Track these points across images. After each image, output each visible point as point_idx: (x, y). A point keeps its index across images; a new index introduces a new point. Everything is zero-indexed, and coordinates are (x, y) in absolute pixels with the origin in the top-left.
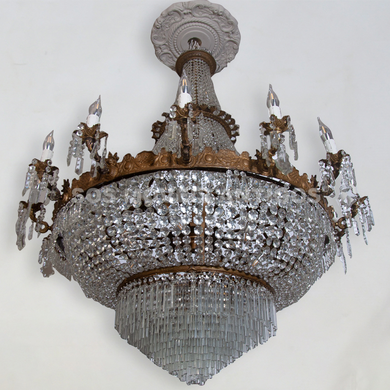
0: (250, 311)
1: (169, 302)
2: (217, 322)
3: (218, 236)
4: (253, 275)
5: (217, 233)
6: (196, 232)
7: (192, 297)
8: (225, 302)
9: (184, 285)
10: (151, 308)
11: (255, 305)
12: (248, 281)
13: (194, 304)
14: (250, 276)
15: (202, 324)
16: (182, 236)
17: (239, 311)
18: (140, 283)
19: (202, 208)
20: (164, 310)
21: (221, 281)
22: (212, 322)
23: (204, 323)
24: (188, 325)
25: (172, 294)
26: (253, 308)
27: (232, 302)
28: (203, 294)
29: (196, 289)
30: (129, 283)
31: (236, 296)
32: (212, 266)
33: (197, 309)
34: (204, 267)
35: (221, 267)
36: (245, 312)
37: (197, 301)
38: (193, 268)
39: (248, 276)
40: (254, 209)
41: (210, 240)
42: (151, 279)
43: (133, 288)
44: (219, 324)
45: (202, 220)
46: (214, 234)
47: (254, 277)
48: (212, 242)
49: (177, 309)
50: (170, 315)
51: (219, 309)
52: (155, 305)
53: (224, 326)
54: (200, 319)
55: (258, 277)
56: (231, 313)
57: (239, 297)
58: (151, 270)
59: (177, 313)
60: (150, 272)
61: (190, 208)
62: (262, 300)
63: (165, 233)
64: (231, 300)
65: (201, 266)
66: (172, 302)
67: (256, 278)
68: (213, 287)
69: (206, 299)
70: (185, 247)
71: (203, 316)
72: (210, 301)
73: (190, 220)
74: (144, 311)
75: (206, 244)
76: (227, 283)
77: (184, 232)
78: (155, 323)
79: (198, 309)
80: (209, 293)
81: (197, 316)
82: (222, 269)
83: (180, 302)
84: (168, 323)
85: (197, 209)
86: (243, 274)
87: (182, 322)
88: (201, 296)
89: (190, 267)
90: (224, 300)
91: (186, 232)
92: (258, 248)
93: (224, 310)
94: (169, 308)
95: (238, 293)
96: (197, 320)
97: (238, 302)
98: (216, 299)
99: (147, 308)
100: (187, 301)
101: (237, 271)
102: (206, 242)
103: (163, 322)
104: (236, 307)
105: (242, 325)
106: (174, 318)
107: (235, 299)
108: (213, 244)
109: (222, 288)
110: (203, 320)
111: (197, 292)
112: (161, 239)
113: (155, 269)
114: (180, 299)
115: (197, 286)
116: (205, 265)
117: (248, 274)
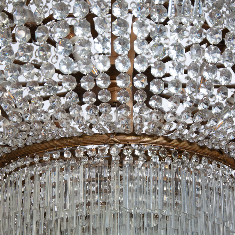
0: (207, 206)
1: (77, 193)
2: (154, 224)
3: (154, 89)
4: (213, 149)
5: (153, 85)
6: (120, 83)
7: (114, 184)
8: (165, 193)
9: (99, 165)
10: (48, 202)
11: (215, 195)
12: (203, 159)
13: (116, 196)
14: (206, 151)
15: (128, 228)
16: (96, 89)
17: (188, 206)
18: (36, 160)
19: (129, 45)
20: (68, 207)
21: (160, 160)
22: (146, 224)
23: (132, 226)
24: (107, 229)
25: (82, 180)
26: (211, 202)
27: (177, 192)
28: (132, 179)
29: (120, 173)
30: (9, 163)
31: (183, 182)
32: (144, 135)
33: (121, 203)
34: (133, 137)
35: (159, 137)
36: (198, 209)
37: (121, 190)
38: (115, 139)
39: (203, 151)
40: (214, 45)
41: (142, 96)
42: (46, 156)
43: (17, 170)
44: (156, 228)
45: (129, 64)
46: (148, 87)
47: (213, 153)
48: (145, 99)
49: (89, 204)
50: (77, 213)
51: (156, 203)
52: (53, 197)
53: (164, 230)
54: (126, 220)
55: (220, 151)
56: (175, 211)
57: (189, 184)
58: (46, 142)
59: (89, 210)
60: (45, 145)
61: (109, 45)
62: (226, 190)
63: (70, 85)
64: (176, 189)
65: (127, 135)
66: (82, 194)
67: (217, 153)
68: (146, 168)
69: (136, 187)
70: (102, 107)
71: (131, 215)
72: (142, 190)
73: (109, 65)
74: (35, 209)
75: (135, 103)
76: (169, 161)
77: (100, 83)
78: (53, 226)
79: (124, 203)
80: (141, 177)
81: (121, 215)
82: (161, 140)
83: (94, 192)
84: (75, 226)
85: (120, 46)
86: (195, 147)
87: (97, 225)
88: (127, 183)
89: (109, 137)
90: (165, 189)
91: (104, 83)
92: (220, 108)
93: (165, 204)
94: (76, 202)
95: (187, 178)
96: (121, 222)
97: (188, 193)
98: (152, 186)
99: (41, 202)
100: (106, 191)
101: (186, 143)
102: (136, 98)
103: (67, 225)
104: (184, 200)
105: (194, 230)
106: (84, 218)
107: (182, 186)
108: (147, 102)
109: (160, 169)
110: (131, 220)
111: (121, 176)
112: (63, 95)
113: (53, 140)
114: (94, 188)
115: (121, 167)
116: (133, 134)
117: (204, 147)
